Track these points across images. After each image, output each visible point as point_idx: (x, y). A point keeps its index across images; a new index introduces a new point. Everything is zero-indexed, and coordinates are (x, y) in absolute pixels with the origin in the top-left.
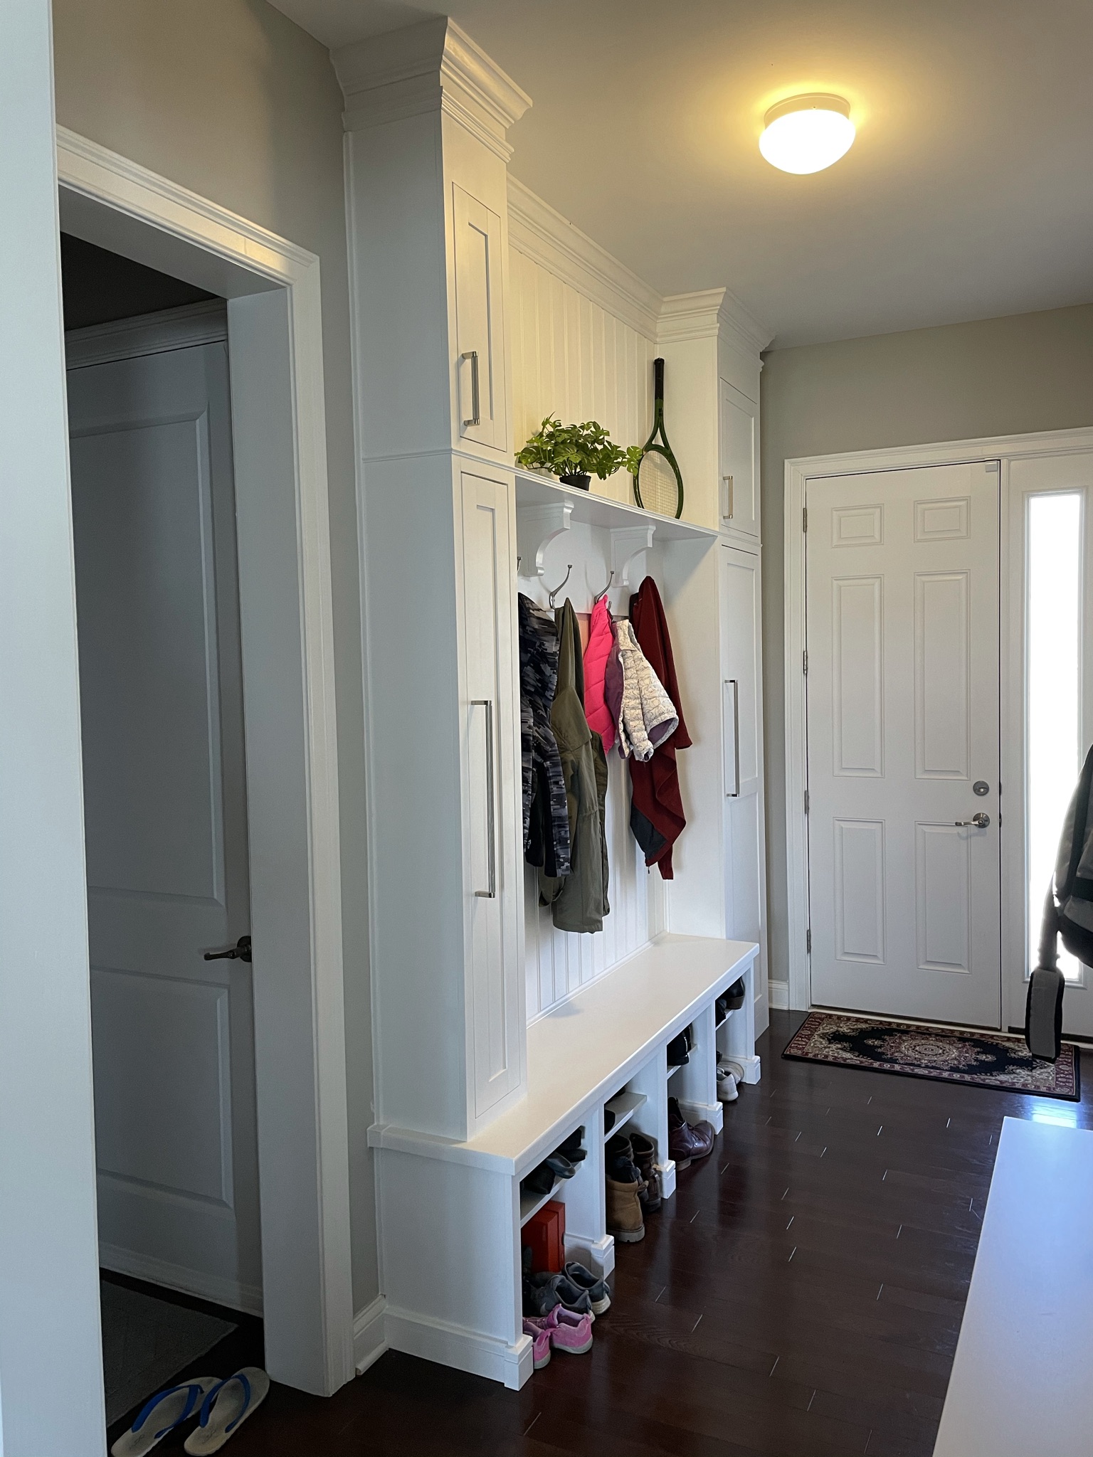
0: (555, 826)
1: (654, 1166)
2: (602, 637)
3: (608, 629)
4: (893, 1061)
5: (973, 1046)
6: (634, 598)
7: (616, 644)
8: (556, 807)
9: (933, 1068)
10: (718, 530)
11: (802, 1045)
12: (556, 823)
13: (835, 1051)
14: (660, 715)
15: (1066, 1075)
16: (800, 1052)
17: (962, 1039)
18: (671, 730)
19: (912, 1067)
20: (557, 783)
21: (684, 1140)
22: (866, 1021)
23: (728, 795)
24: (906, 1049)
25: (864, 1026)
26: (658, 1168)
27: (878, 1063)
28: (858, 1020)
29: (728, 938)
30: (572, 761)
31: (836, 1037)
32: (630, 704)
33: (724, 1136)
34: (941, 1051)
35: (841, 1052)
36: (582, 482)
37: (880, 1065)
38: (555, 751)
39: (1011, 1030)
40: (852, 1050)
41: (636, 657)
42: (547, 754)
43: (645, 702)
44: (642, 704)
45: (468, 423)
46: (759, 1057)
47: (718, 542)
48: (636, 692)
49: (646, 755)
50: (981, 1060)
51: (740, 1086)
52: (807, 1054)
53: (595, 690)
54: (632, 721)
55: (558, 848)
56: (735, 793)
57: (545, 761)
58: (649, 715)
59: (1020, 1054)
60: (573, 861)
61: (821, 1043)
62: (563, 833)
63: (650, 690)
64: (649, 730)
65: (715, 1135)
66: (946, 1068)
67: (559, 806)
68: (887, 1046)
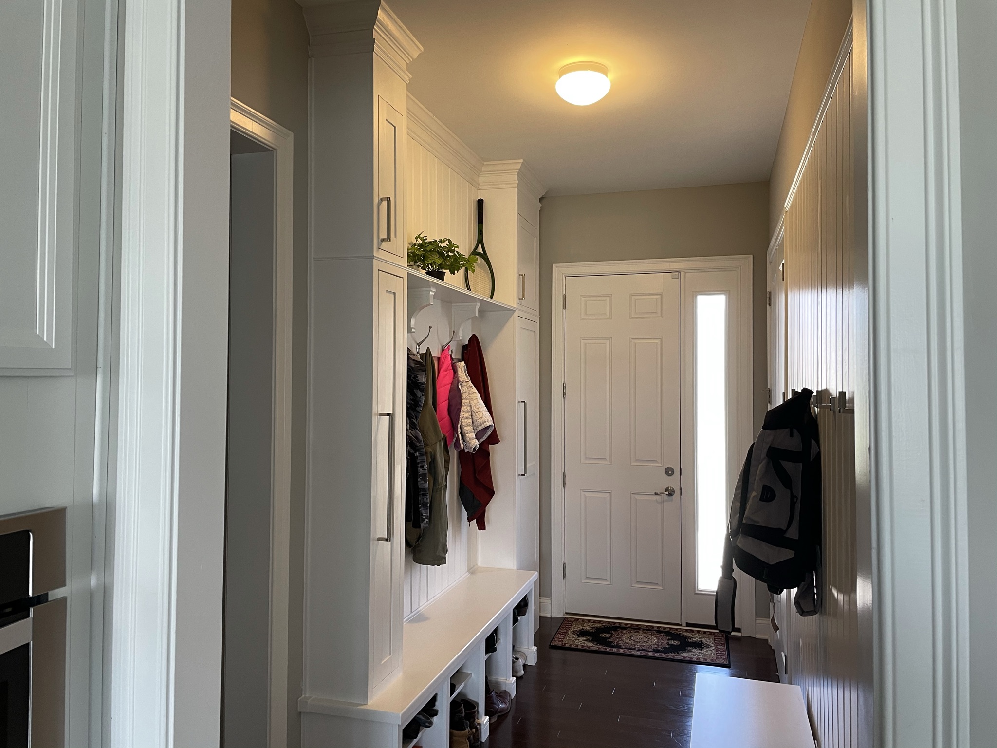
0: (420, 494)
1: (476, 720)
2: (447, 372)
3: (451, 367)
4: (619, 647)
5: (666, 636)
6: (464, 348)
7: (456, 377)
8: (421, 482)
9: (643, 650)
10: (516, 307)
11: (561, 639)
12: (421, 493)
13: (582, 642)
14: (483, 423)
15: (722, 651)
16: (560, 643)
17: (659, 631)
18: (489, 433)
19: (630, 650)
20: (422, 466)
21: (493, 703)
22: (600, 622)
23: (519, 475)
24: (626, 639)
25: (599, 625)
26: (479, 721)
27: (609, 648)
28: (595, 621)
29: (517, 569)
30: (431, 452)
31: (582, 633)
32: (465, 415)
33: (516, 700)
34: (647, 640)
35: (586, 642)
36: (441, 276)
37: (611, 650)
38: (422, 445)
39: (688, 625)
40: (592, 641)
41: (468, 385)
42: (417, 448)
43: (474, 415)
44: (472, 416)
45: (383, 240)
46: (536, 647)
47: (516, 314)
48: (469, 408)
49: (474, 449)
50: (671, 645)
51: (525, 666)
52: (565, 644)
53: (443, 405)
54: (466, 426)
55: (422, 509)
56: (524, 474)
57: (416, 452)
58: (476, 423)
59: (694, 639)
60: (430, 518)
61: (573, 637)
62: (425, 499)
63: (477, 407)
64: (476, 433)
65: (511, 699)
66: (651, 650)
67: (423, 482)
68: (614, 637)
